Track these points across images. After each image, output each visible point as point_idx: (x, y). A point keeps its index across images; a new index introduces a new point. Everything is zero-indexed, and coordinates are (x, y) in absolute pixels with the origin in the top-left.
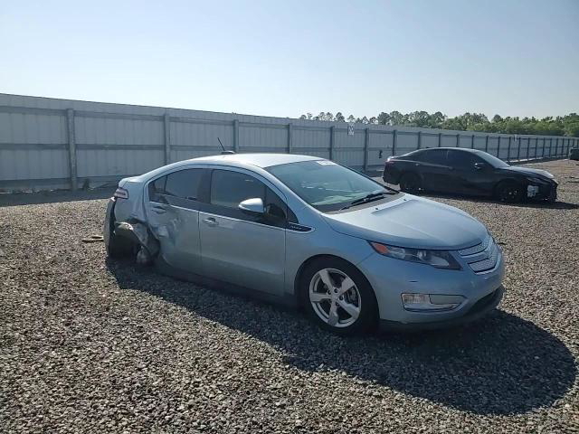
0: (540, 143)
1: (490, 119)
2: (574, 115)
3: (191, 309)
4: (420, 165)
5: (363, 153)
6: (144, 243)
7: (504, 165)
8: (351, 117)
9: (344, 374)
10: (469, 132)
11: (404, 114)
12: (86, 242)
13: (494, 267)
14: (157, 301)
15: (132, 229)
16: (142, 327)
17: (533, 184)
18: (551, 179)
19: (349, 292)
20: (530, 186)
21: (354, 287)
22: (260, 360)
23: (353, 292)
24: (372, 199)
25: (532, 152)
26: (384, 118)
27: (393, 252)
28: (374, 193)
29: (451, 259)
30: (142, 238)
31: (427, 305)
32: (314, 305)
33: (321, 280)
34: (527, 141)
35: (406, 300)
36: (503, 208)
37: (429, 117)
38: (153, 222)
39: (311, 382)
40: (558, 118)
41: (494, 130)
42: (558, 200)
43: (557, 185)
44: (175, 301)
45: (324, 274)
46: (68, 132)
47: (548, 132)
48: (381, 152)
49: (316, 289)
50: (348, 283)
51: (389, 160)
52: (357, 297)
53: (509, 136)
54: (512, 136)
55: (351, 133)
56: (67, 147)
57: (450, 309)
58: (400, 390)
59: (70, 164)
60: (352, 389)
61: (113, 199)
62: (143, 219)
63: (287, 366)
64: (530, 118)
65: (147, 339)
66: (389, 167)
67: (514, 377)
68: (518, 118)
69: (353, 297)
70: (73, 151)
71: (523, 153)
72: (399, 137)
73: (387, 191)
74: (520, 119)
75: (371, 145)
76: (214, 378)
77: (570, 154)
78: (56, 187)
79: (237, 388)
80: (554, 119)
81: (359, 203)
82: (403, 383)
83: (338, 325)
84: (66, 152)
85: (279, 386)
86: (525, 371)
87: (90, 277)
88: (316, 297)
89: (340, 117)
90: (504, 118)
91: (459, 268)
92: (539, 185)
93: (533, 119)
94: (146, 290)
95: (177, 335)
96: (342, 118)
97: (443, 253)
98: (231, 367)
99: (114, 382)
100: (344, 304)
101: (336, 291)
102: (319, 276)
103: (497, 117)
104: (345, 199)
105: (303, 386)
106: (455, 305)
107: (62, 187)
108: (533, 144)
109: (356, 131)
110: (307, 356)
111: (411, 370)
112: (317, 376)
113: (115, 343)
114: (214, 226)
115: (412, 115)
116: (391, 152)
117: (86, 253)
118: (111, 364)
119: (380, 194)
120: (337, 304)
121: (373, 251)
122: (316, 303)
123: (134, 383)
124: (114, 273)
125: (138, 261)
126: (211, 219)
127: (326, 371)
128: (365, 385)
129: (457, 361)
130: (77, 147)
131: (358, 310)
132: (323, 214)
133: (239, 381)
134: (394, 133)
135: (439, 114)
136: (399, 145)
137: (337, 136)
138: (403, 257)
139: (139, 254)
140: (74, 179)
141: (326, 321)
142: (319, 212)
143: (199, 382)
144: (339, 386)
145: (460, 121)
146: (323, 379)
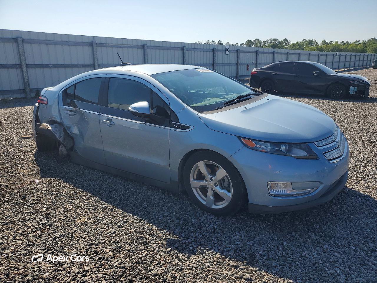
0: (353, 58)
1: (319, 43)
2: (373, 39)
3: (94, 194)
4: (275, 74)
5: (235, 67)
6: (61, 140)
7: (334, 73)
8: (228, 43)
9: (218, 255)
10: (306, 52)
11: (262, 41)
12: (24, 138)
13: (342, 155)
14: (68, 188)
15: (50, 128)
16: (49, 214)
17: (353, 85)
18: (366, 82)
19: (223, 180)
20: (351, 87)
21: (226, 176)
22: (146, 244)
23: (226, 180)
24: (242, 99)
25: (347, 64)
26: (249, 43)
27: (259, 146)
28: (244, 94)
29: (309, 151)
30: (59, 136)
31: (289, 191)
32: (194, 190)
33: (199, 170)
34: (344, 57)
35: (271, 187)
36: (333, 102)
37: (279, 43)
38: (67, 122)
39: (189, 265)
40: (363, 41)
41: (321, 50)
42: (370, 96)
43: (370, 85)
44: (82, 188)
45: (201, 166)
46: (20, 55)
47: (357, 51)
48: (248, 66)
49: (195, 177)
50: (222, 173)
51: (253, 70)
52: (229, 184)
53: (332, 53)
54: (334, 53)
55: (227, 53)
56: (20, 66)
57: (308, 193)
58: (267, 271)
59: (24, 79)
60: (225, 272)
61: (37, 104)
62: (59, 121)
63: (169, 249)
64: (345, 41)
65: (50, 225)
66: (254, 76)
67: (364, 251)
68: (337, 42)
69: (226, 184)
70: (25, 69)
71: (342, 65)
72: (260, 56)
73: (253, 93)
74: (339, 43)
75: (241, 61)
76: (101, 265)
77: (373, 65)
78: (15, 96)
79: (121, 276)
80: (361, 42)
81: (230, 103)
82: (270, 262)
83: (214, 207)
84: (19, 70)
85: (160, 272)
86: (372, 245)
87: (18, 168)
88: (195, 184)
89: (220, 43)
90: (328, 42)
91: (316, 158)
92: (358, 86)
93: (348, 42)
94: (60, 179)
95: (78, 221)
96: (222, 44)
97: (302, 145)
98: (119, 252)
99: (8, 275)
100: (218, 189)
101: (212, 179)
102: (197, 167)
103: (324, 42)
104: (219, 100)
105: (181, 270)
106: (312, 190)
107: (19, 96)
108: (348, 58)
109: (230, 51)
110: (187, 238)
111: (276, 248)
112: (194, 259)
113: (20, 232)
114: (111, 125)
115: (268, 41)
116: (255, 66)
117: (21, 147)
118: (11, 254)
119: (248, 95)
120: (212, 189)
121: (242, 145)
122: (196, 189)
123: (27, 275)
124: (39, 164)
125: (60, 153)
126: (108, 120)
127: (203, 253)
128: (236, 267)
129: (315, 237)
130: (28, 66)
131: (230, 195)
132: (200, 114)
133: (124, 267)
134: (257, 52)
135: (286, 40)
136: (259, 61)
137: (218, 54)
138: (268, 150)
139: (60, 148)
140: (28, 90)
141: (204, 203)
142: (196, 112)
143: (87, 271)
144: (213, 269)
145: (299, 45)
146: (199, 261)
